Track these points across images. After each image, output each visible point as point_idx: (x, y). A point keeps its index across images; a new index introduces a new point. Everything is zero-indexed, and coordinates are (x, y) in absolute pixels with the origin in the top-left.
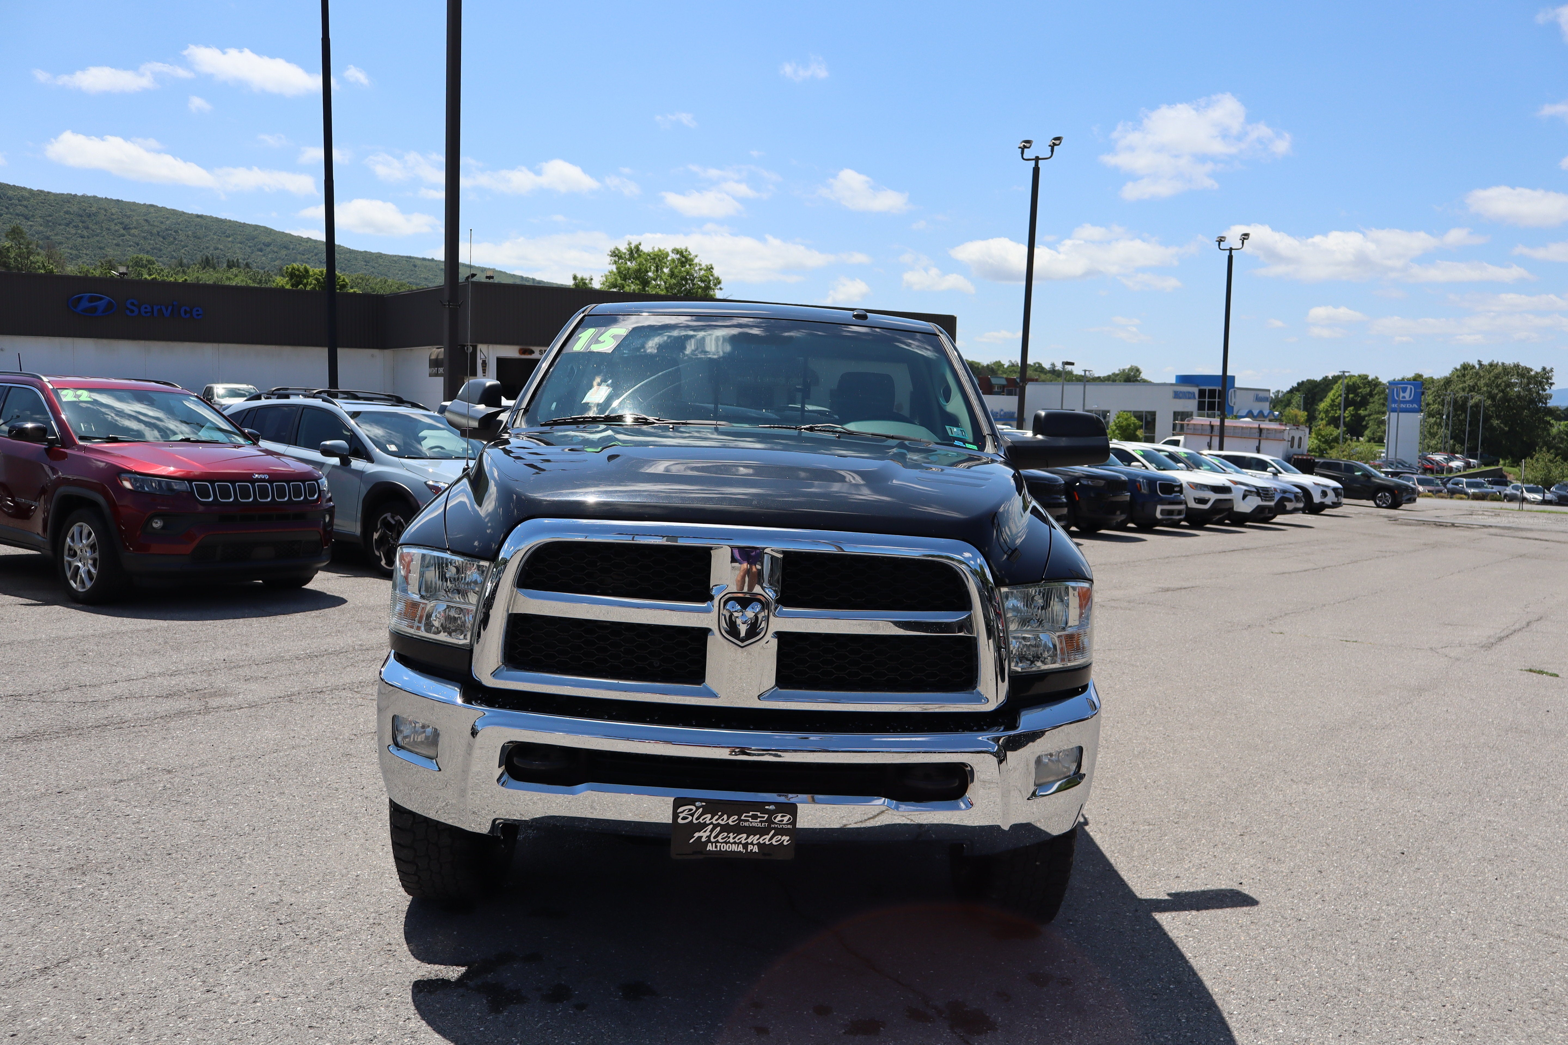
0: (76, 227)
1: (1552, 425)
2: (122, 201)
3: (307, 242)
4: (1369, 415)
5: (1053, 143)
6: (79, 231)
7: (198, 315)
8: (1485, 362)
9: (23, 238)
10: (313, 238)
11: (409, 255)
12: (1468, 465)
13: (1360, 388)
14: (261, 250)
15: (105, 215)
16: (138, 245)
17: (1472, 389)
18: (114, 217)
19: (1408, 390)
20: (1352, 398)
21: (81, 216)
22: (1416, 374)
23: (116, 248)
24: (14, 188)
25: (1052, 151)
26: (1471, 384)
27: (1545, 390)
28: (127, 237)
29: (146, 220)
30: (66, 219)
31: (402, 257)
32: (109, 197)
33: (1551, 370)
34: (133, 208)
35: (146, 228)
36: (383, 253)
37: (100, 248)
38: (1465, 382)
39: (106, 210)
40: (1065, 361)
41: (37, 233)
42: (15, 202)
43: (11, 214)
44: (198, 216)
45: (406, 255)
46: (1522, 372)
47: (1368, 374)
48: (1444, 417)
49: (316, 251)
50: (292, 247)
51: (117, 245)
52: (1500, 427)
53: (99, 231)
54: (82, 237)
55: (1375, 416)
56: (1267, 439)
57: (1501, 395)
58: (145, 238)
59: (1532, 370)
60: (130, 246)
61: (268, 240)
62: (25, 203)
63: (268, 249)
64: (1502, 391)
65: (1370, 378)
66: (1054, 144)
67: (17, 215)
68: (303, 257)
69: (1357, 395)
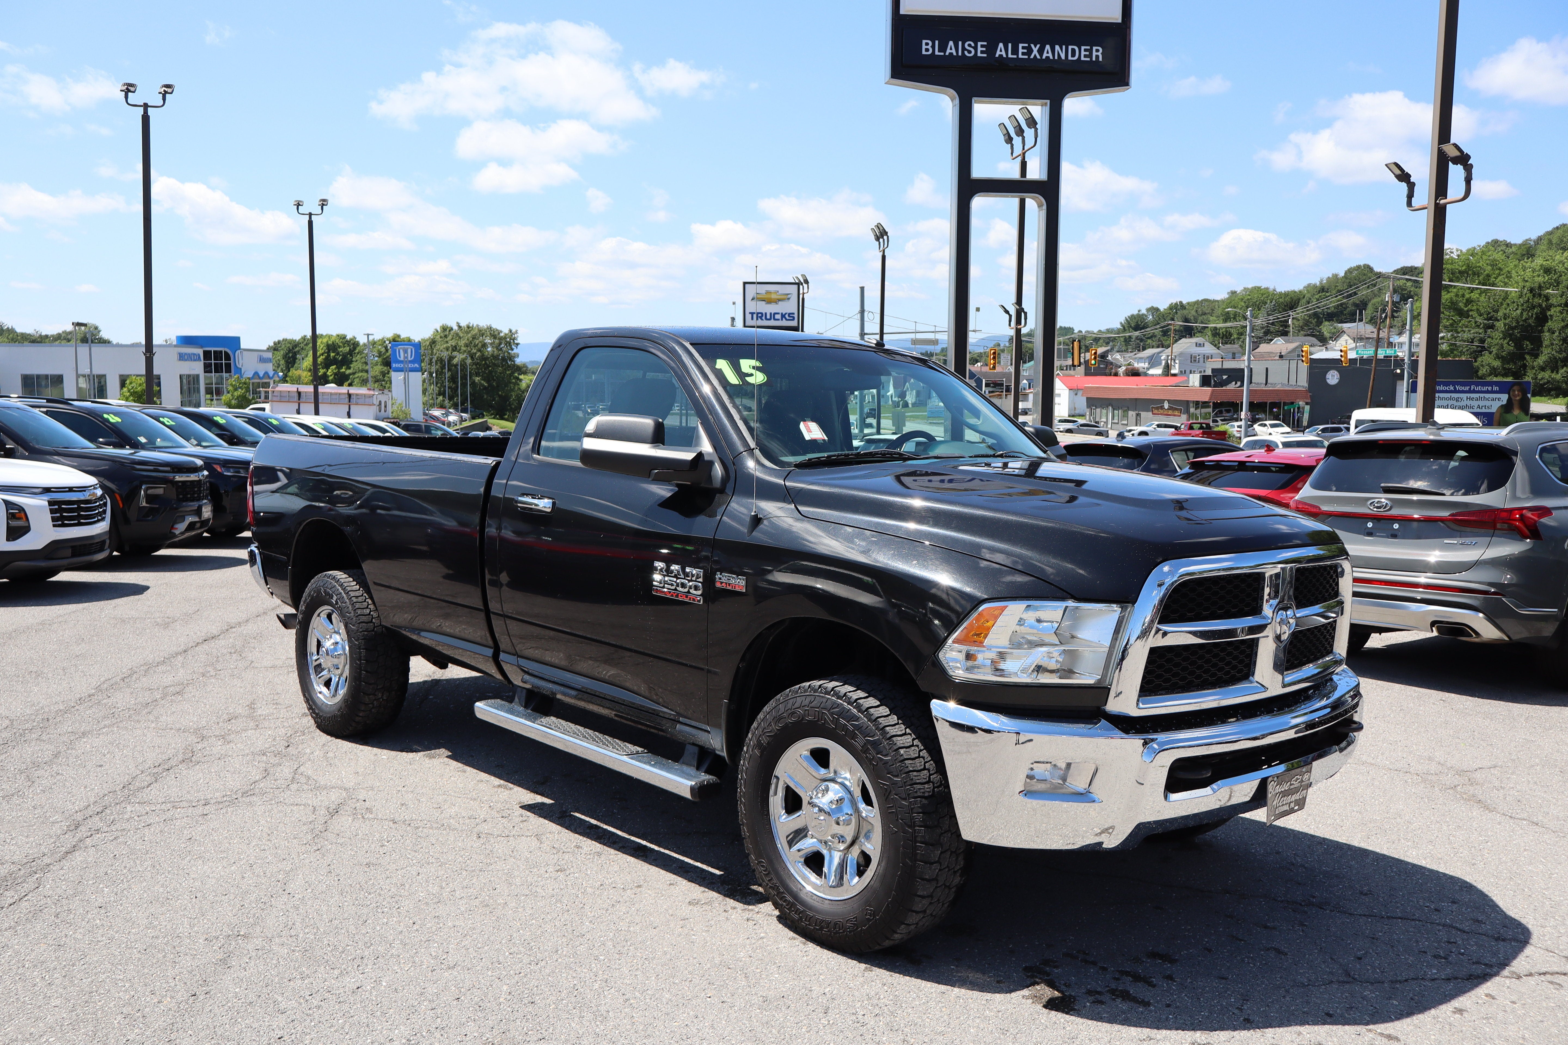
1: (521, 380)
4: (354, 374)
5: (164, 91)
8: (463, 324)
12: (462, 420)
13: (339, 347)
17: (455, 348)
19: (409, 351)
20: (334, 357)
22: (395, 334)
25: (164, 99)
26: (453, 344)
27: (512, 349)
33: (516, 332)
38: (447, 342)
40: (76, 321)
46: (494, 334)
47: (346, 333)
48: (434, 375)
52: (480, 383)
55: (360, 374)
56: (357, 404)
57: (478, 354)
59: (501, 332)
64: (479, 350)
65: (348, 338)
66: (166, 92)
69: (338, 354)
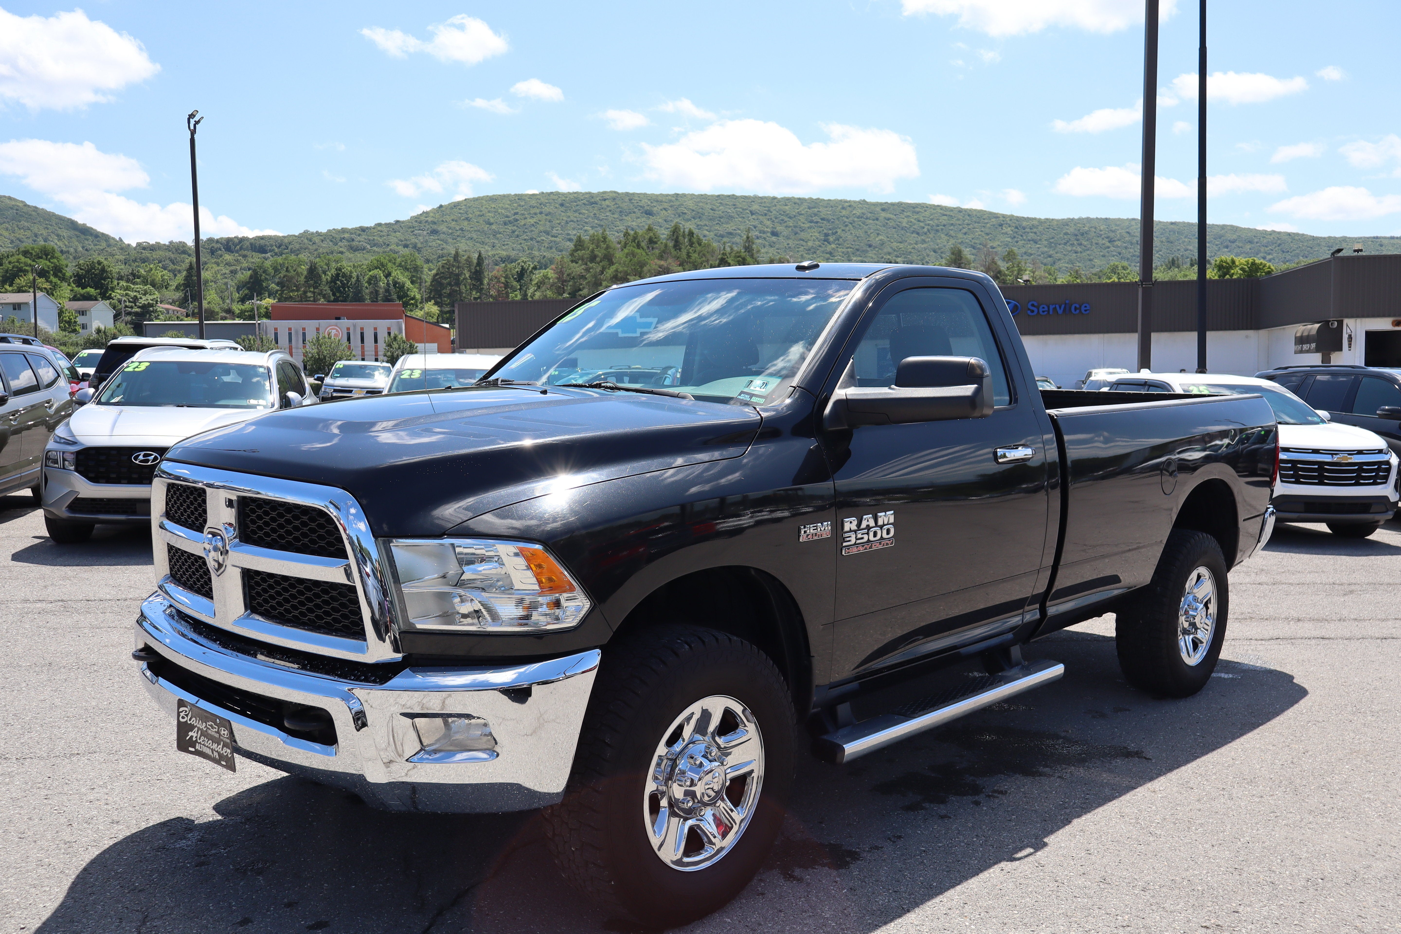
0: (1073, 245)
2: (1109, 219)
3: (1271, 234)
6: (1074, 248)
7: (1086, 311)
9: (1015, 259)
10: (1277, 230)
11: (1375, 235)
14: (1227, 247)
15: (1095, 232)
16: (1120, 254)
18: (1102, 233)
21: (1076, 235)
23: (1103, 258)
24: (1028, 219)
28: (1112, 249)
29: (1128, 233)
30: (1064, 239)
31: (1368, 238)
32: (1099, 217)
34: (1118, 223)
35: (1127, 239)
36: (1348, 236)
37: (1090, 260)
39: (1095, 228)
41: (1042, 253)
42: (1028, 230)
43: (1024, 240)
44: (1172, 223)
45: (1372, 236)
49: (1279, 242)
50: (1256, 240)
51: (1104, 256)
53: (1090, 246)
54: (1076, 253)
58: (1126, 248)
60: (1114, 256)
61: (1235, 237)
62: (1035, 230)
63: (1234, 245)
67: (1029, 240)
68: (1266, 249)
